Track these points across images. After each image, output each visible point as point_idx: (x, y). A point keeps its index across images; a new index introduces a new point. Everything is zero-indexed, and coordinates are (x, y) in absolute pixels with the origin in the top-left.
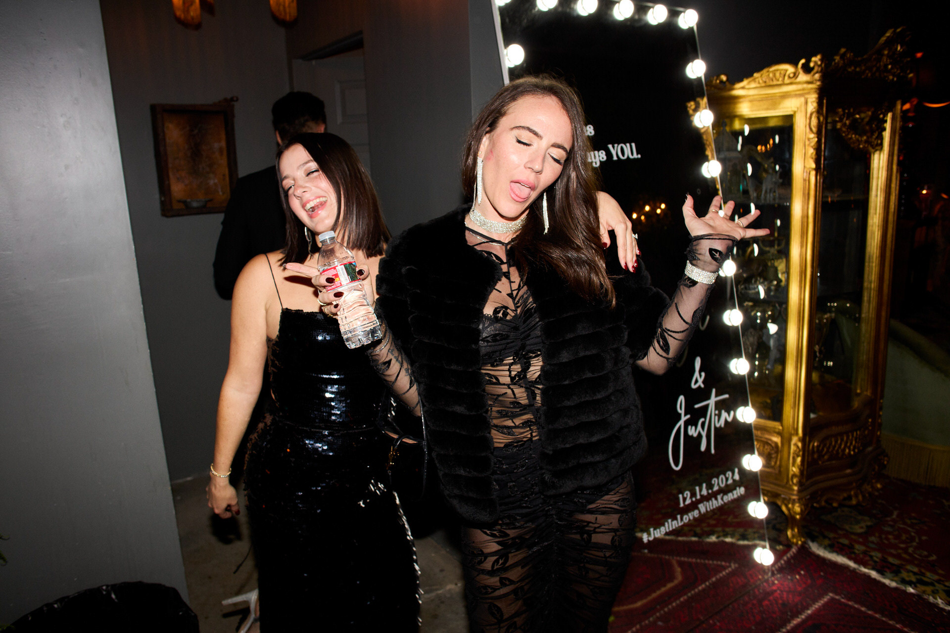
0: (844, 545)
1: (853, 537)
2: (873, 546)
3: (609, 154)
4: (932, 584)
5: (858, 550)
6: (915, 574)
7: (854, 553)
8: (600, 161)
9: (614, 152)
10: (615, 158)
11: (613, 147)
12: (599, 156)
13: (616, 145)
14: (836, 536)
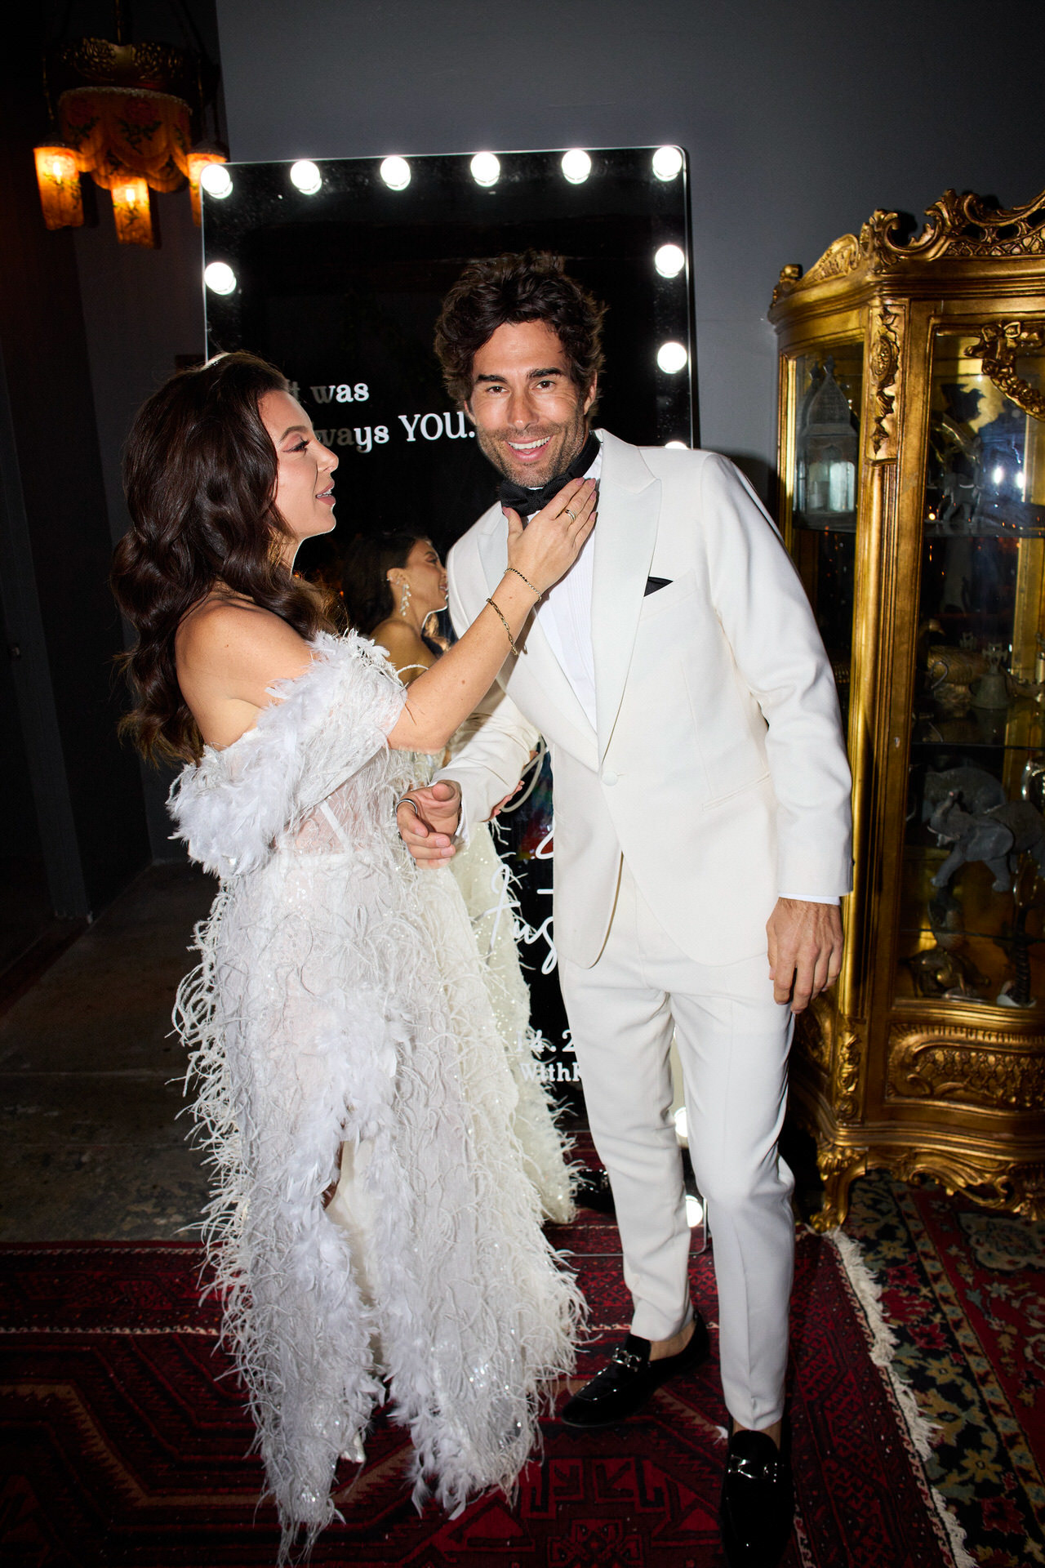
0: (921, 1270)
1: (964, 1269)
2: (975, 1297)
3: (397, 432)
4: (965, 1405)
5: (932, 1291)
6: (967, 1373)
7: (918, 1291)
8: (373, 442)
9: (410, 430)
10: (411, 438)
11: (411, 421)
12: (373, 435)
13: (417, 416)
14: (933, 1253)
